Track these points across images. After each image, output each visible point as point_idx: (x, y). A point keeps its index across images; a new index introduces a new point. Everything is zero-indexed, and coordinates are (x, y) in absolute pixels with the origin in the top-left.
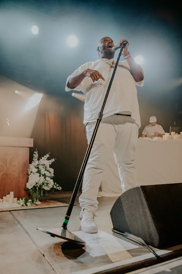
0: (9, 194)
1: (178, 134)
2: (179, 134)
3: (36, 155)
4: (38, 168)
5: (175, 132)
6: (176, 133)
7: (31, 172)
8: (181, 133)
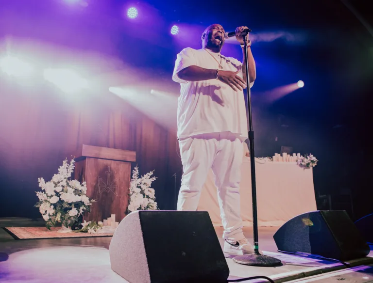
0: (110, 217)
3: (136, 172)
4: (140, 187)
6: (288, 154)
7: (133, 192)
8: (294, 154)
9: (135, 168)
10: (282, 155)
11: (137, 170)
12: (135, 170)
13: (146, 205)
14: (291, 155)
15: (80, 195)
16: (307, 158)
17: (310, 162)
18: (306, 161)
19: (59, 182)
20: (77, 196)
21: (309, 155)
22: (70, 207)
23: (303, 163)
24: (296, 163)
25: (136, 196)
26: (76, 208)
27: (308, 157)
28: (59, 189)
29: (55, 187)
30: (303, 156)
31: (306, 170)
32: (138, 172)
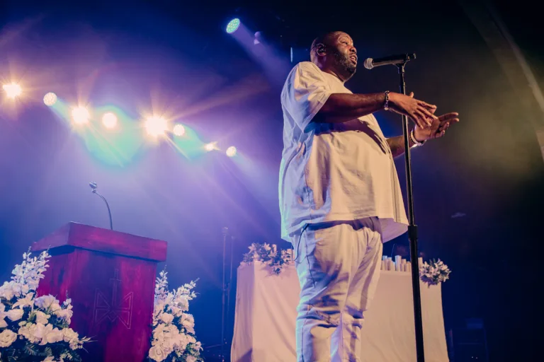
3: (162, 281)
7: (160, 322)
9: (161, 274)
10: (394, 260)
11: (165, 278)
12: (161, 278)
13: (184, 348)
15: (60, 329)
16: (434, 266)
17: (439, 273)
18: (433, 271)
19: (14, 300)
20: (56, 329)
21: (437, 261)
22: (42, 354)
23: (428, 275)
25: (166, 329)
26: (53, 357)
27: (435, 264)
28: (15, 314)
29: (6, 310)
30: (428, 263)
31: (431, 286)
32: (165, 282)
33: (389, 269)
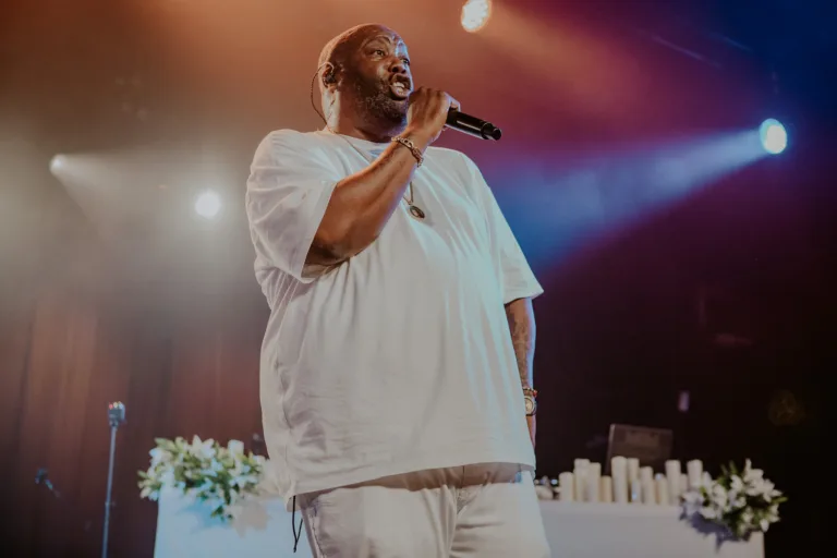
1: (655, 472)
2: (659, 476)
5: (634, 462)
6: (642, 465)
8: (673, 466)
10: (606, 471)
14: (659, 469)
16: (727, 484)
17: (741, 503)
18: (723, 499)
21: (741, 472)
23: (709, 513)
24: (677, 510)
27: (736, 480)
30: (714, 477)
31: (728, 546)
33: (586, 498)
